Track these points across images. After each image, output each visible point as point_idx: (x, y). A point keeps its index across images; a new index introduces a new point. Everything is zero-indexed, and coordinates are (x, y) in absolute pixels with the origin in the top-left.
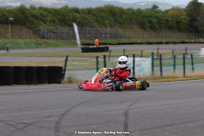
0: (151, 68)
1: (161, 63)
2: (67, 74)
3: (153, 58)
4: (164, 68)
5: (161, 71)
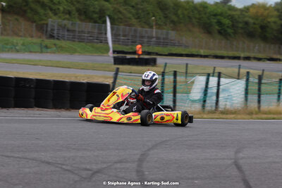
0: (243, 96)
1: (259, 90)
3: (247, 80)
4: (263, 97)
5: (259, 102)
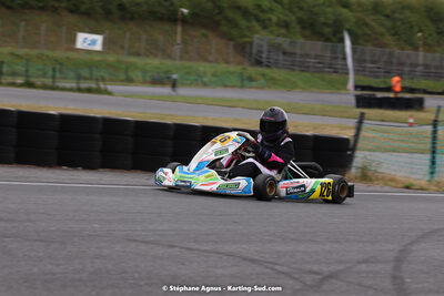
2: (360, 158)
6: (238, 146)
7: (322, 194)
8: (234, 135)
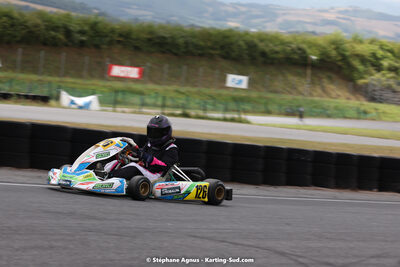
6: (120, 150)
7: (197, 196)
8: (117, 140)
